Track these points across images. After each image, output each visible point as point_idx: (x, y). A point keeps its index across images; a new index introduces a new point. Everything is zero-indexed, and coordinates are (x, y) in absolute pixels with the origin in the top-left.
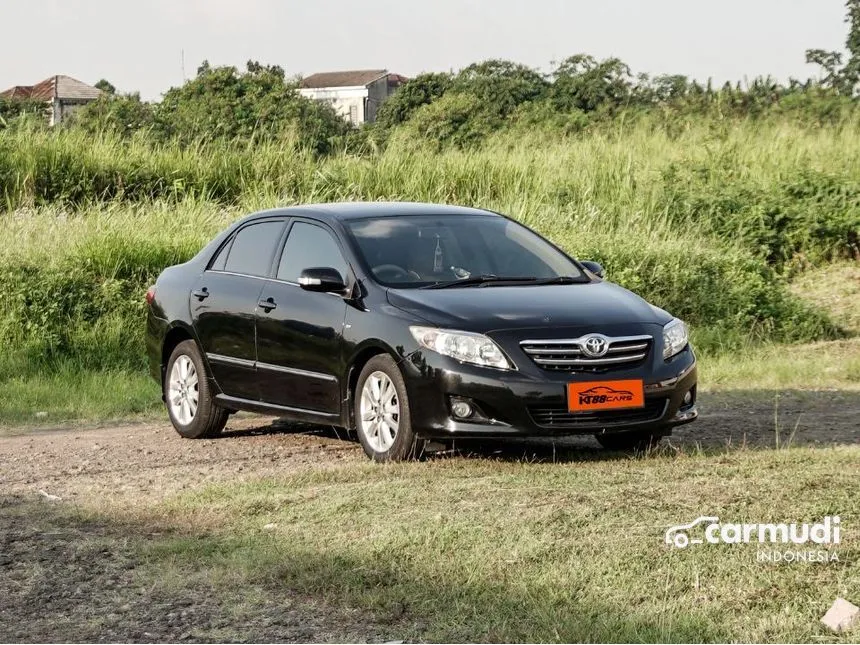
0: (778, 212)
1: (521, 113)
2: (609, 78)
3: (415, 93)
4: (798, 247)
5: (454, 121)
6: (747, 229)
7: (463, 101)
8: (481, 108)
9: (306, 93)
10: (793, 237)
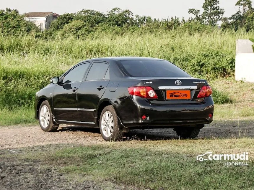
0: (201, 61)
1: (99, 27)
2: (126, 16)
3: (63, 20)
4: (207, 73)
5: (76, 29)
6: (191, 67)
7: (79, 23)
8: (85, 25)
9: (27, 19)
10: (205, 70)
